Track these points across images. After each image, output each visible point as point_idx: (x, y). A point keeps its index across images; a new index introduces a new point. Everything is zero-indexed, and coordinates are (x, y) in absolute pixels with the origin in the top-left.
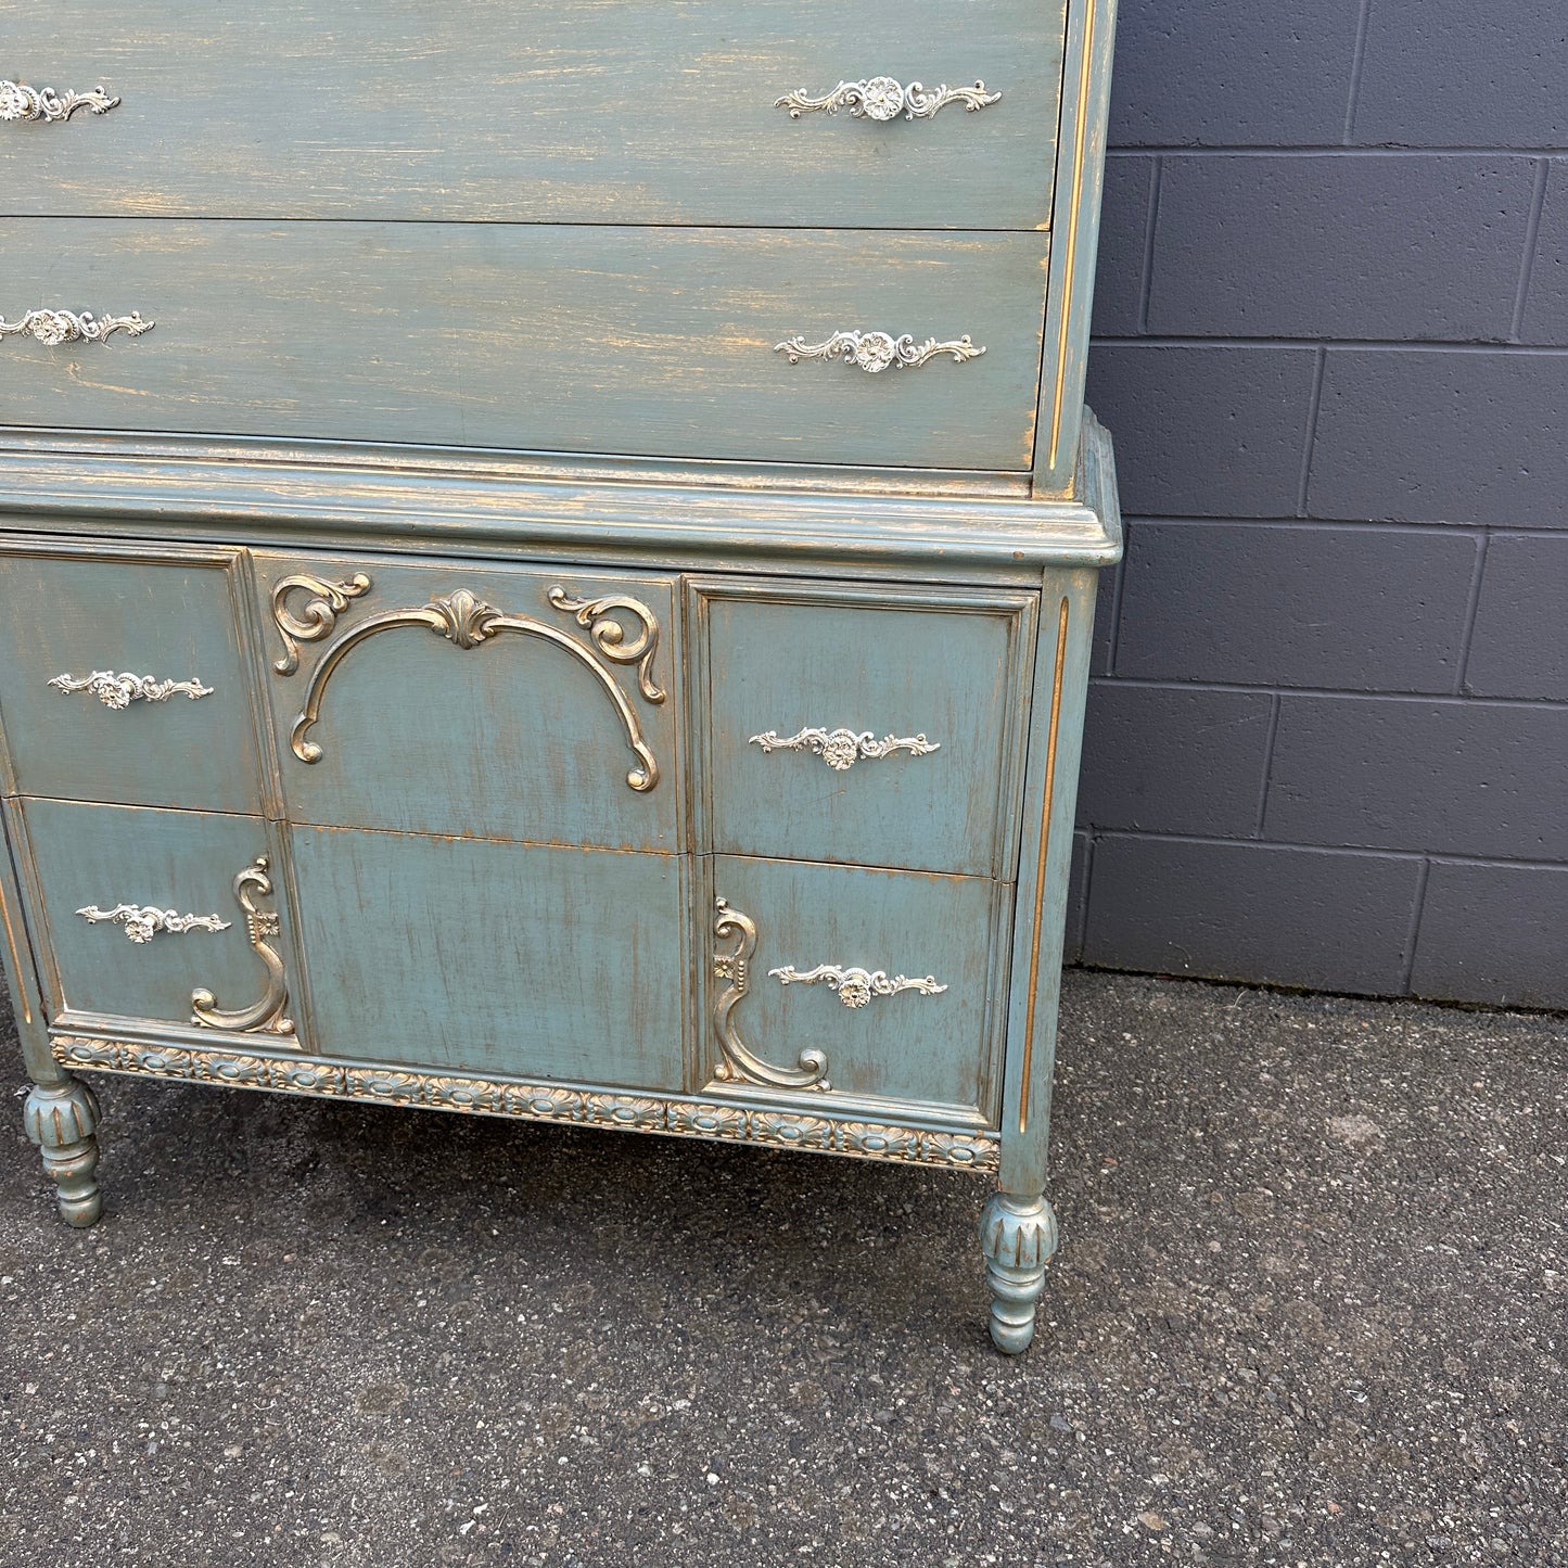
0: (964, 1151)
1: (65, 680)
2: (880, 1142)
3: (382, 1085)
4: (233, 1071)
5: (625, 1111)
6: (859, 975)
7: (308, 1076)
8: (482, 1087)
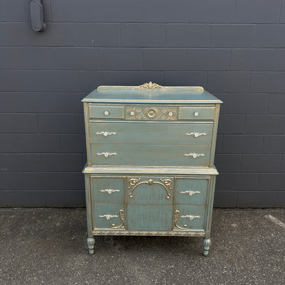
0: (202, 234)
1: (102, 191)
2: (192, 234)
3: (134, 233)
4: (116, 233)
5: (164, 234)
6: (191, 216)
7: (125, 233)
8: (146, 232)
